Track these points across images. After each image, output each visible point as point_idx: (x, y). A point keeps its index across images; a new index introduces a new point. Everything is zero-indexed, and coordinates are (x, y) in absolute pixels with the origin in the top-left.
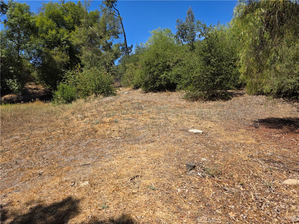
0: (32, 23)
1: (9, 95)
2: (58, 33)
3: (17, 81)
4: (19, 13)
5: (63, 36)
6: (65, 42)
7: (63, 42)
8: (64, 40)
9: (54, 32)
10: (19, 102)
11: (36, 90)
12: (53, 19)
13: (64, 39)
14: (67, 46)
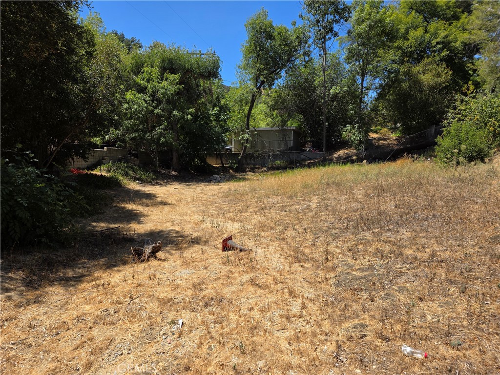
0: (389, 23)
1: (344, 151)
2: (426, 31)
3: (359, 128)
4: (371, 12)
5: (435, 35)
6: (439, 46)
7: (435, 46)
8: (438, 43)
9: (420, 32)
10: (360, 160)
11: (382, 141)
12: (417, 11)
13: (438, 40)
14: (445, 53)
